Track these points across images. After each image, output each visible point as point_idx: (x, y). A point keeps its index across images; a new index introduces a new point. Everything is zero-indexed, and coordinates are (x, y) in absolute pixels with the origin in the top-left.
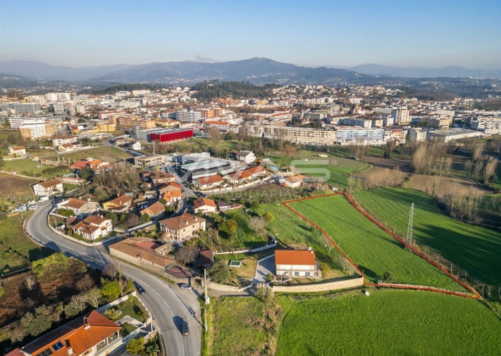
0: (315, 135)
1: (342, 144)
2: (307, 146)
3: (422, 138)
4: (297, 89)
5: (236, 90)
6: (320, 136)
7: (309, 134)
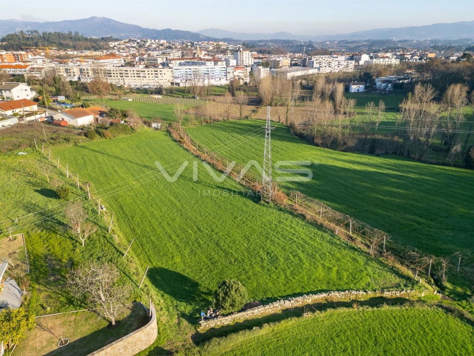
0: (147, 76)
1: (182, 85)
2: (138, 89)
3: (265, 75)
4: (138, 43)
5: (61, 42)
6: (154, 75)
7: (139, 74)
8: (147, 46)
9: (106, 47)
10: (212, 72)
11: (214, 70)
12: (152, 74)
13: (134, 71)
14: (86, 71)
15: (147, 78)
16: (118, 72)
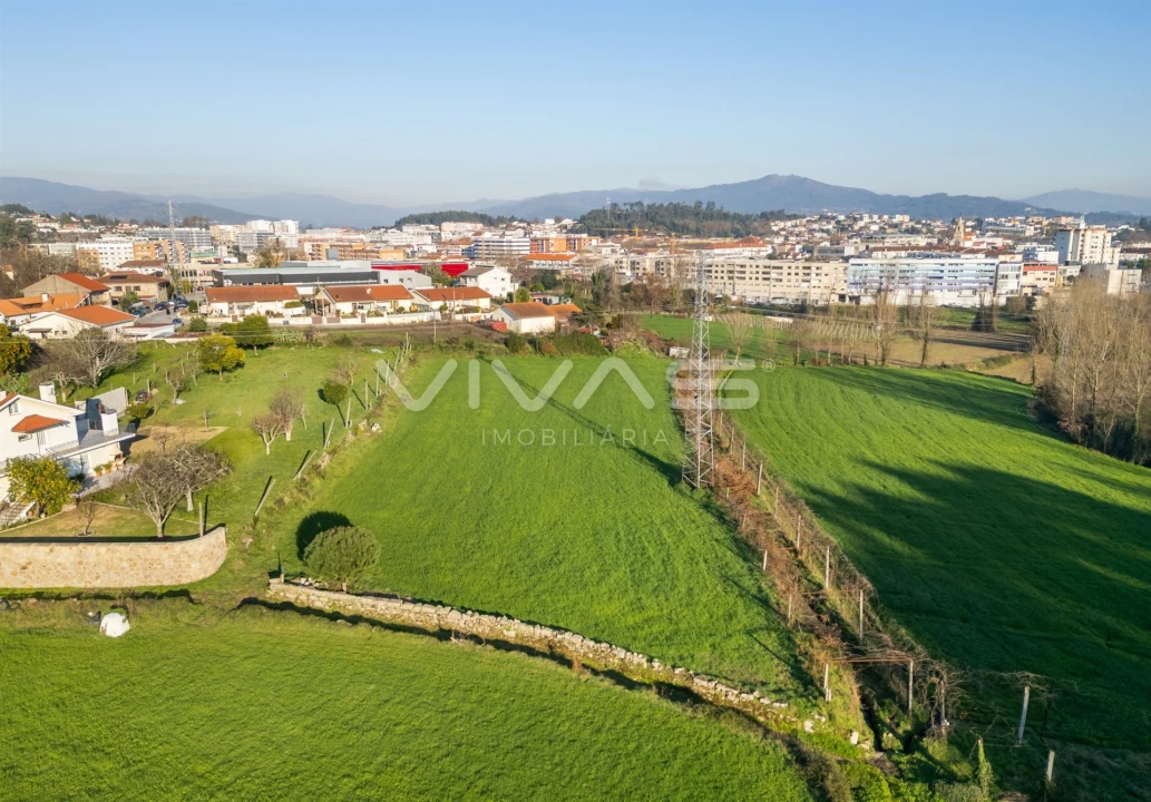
0: (785, 277)
1: (863, 301)
2: (759, 305)
3: (1125, 288)
4: (838, 222)
5: (676, 221)
6: (801, 277)
7: (768, 273)
8: (856, 228)
9: (761, 231)
10: (952, 274)
11: (959, 268)
12: (797, 274)
13: (757, 267)
14: (665, 266)
15: (785, 282)
16: (725, 269)
